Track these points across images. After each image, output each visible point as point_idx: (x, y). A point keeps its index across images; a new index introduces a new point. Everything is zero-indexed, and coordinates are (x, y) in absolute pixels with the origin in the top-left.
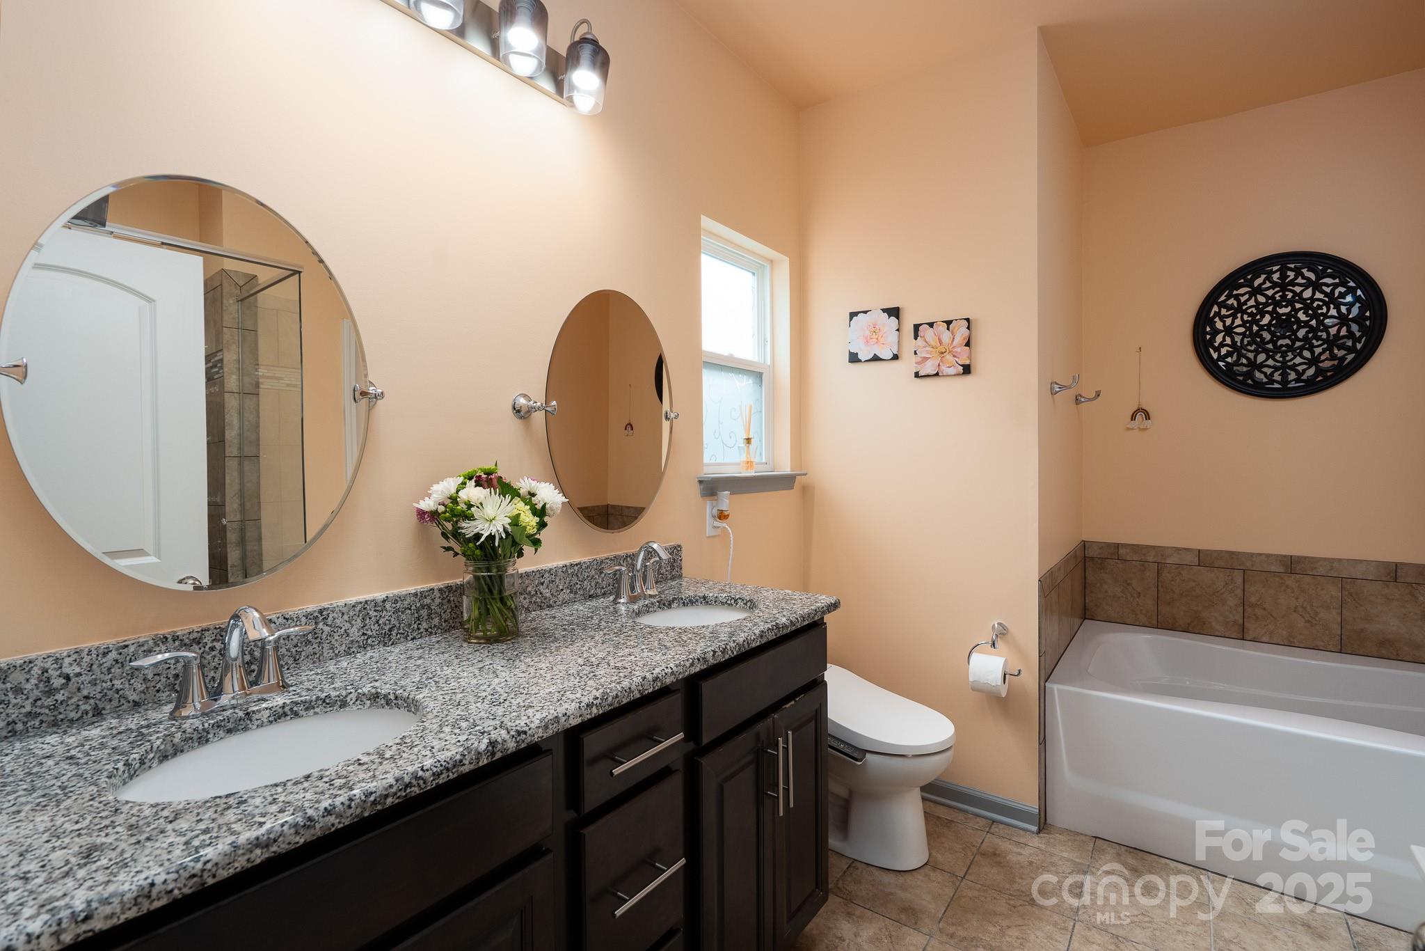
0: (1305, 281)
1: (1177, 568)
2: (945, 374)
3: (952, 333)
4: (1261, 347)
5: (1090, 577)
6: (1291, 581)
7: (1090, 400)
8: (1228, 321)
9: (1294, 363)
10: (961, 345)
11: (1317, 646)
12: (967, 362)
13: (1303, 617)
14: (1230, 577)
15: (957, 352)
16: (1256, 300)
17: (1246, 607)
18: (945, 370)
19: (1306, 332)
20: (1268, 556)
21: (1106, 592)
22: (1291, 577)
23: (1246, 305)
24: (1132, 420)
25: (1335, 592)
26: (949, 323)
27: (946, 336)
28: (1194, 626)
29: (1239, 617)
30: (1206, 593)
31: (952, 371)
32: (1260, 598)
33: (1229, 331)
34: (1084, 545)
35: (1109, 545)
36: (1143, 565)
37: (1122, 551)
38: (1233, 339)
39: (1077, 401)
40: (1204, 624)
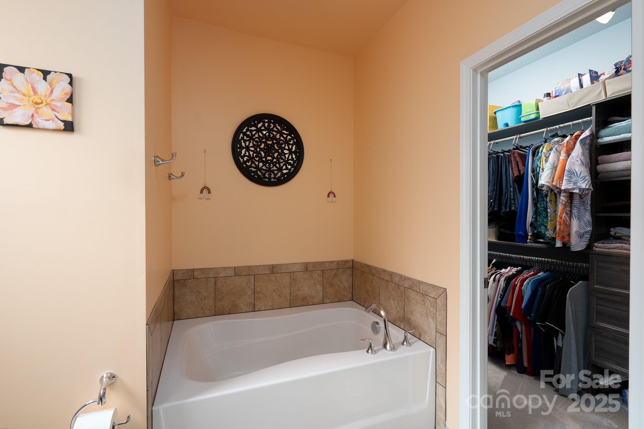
0: (277, 130)
1: (225, 279)
2: (41, 127)
3: (51, 85)
4: (260, 160)
5: (177, 293)
6: (272, 277)
7: (177, 177)
8: (247, 143)
9: (273, 169)
10: (61, 100)
11: (282, 307)
12: (69, 119)
13: (277, 294)
14: (249, 280)
15: (56, 106)
16: (259, 135)
17: (255, 294)
18: (40, 122)
19: (277, 155)
20: (264, 266)
21: (187, 300)
22: (272, 275)
23: (255, 136)
24: (201, 193)
25: (288, 279)
26: (46, 73)
27: (42, 86)
28: (233, 310)
29: (252, 300)
30: (238, 290)
31: (50, 125)
32: (261, 288)
33: (247, 148)
34: (173, 273)
35: (188, 271)
36: (207, 280)
37: (196, 273)
38: (249, 153)
39: (170, 177)
40: (238, 307)
